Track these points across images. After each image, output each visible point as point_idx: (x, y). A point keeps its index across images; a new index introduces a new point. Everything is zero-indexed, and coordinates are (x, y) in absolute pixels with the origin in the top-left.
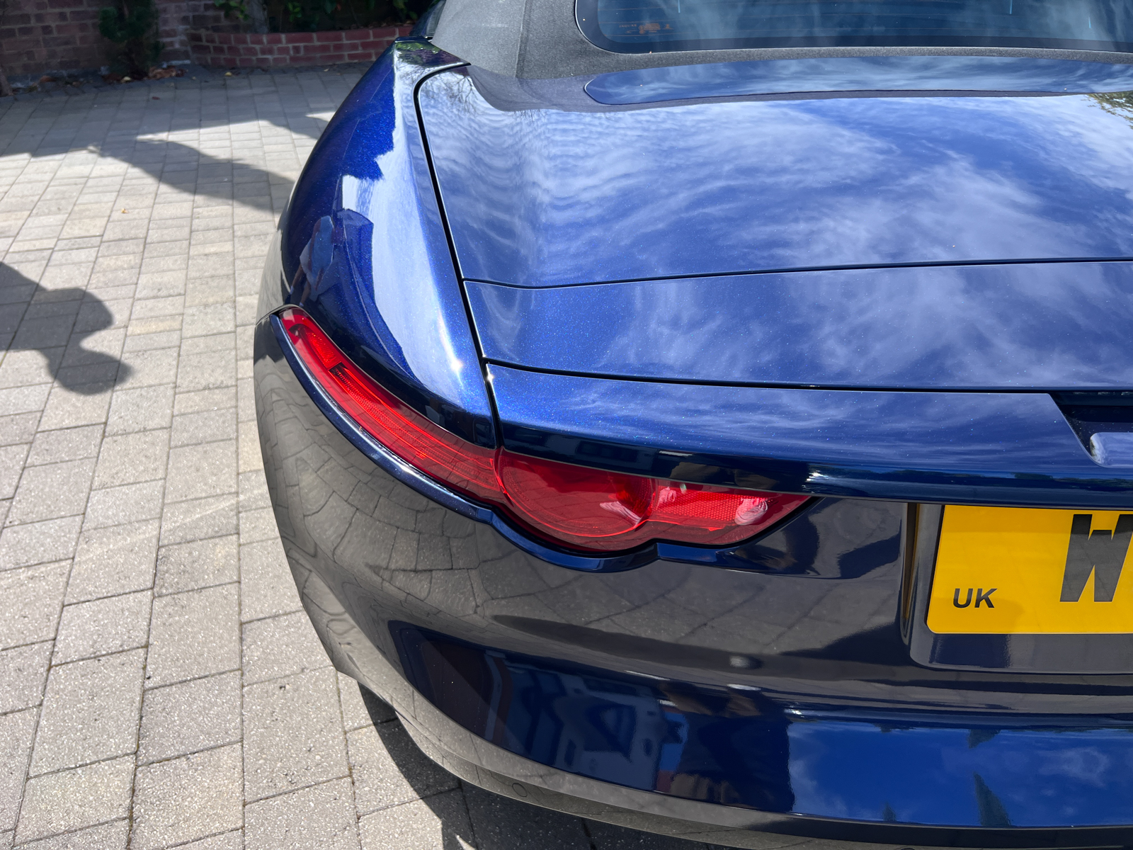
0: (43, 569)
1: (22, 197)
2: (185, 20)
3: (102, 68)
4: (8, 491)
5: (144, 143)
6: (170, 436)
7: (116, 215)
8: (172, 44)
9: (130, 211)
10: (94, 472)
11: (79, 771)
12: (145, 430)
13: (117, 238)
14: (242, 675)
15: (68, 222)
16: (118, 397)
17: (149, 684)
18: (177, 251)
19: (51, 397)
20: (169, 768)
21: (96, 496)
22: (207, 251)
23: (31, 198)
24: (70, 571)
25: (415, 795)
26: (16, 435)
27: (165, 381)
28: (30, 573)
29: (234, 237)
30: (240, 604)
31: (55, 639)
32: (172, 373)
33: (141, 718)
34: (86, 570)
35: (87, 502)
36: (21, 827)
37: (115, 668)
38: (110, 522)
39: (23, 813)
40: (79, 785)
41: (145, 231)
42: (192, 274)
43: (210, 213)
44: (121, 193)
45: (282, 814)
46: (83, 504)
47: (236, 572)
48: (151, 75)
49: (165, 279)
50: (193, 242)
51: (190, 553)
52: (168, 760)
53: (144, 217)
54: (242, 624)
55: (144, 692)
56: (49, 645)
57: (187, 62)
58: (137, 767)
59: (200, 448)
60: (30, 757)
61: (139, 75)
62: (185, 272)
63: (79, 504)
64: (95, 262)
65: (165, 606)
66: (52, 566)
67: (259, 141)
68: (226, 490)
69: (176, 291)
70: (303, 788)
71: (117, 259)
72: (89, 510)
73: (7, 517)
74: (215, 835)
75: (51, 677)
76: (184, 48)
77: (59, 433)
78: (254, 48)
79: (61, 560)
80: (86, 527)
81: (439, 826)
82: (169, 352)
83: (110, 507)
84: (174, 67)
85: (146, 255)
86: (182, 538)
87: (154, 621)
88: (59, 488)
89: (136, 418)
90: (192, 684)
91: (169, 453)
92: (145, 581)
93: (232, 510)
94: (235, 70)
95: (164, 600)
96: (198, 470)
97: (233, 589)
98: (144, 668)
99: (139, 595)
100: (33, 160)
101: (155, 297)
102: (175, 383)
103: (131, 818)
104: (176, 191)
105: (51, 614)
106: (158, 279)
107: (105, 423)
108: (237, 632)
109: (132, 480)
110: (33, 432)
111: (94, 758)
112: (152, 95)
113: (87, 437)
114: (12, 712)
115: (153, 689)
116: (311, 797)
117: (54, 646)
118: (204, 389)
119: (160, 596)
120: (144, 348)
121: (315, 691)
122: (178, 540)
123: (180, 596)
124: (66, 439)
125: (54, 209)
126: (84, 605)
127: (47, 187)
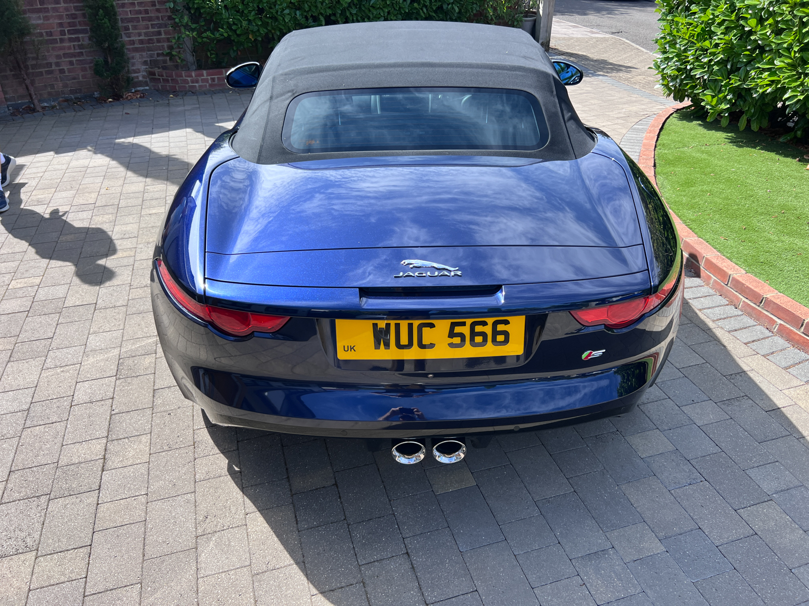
0: (67, 368)
1: (51, 180)
2: (145, 63)
3: (95, 93)
4: (51, 335)
5: (119, 144)
6: (127, 310)
7: (103, 191)
8: (137, 77)
9: (110, 188)
10: (90, 326)
11: (84, 443)
12: (115, 307)
13: (103, 205)
14: (153, 409)
15: (77, 196)
16: (102, 290)
17: (113, 413)
18: (135, 212)
19: (69, 291)
20: (120, 442)
21: (91, 337)
22: (151, 212)
23: (56, 181)
24: (80, 369)
25: (219, 452)
26: (53, 309)
27: (126, 282)
28: (62, 369)
29: (166, 204)
30: (154, 382)
31: (73, 395)
32: (129, 278)
33: (110, 424)
34: (87, 368)
35: (87, 340)
36: (60, 462)
37: (99, 406)
38: (98, 348)
39: (61, 457)
40: (83, 447)
41: (118, 201)
42: (143, 225)
43: (154, 189)
44: (106, 177)
45: (165, 458)
46: (85, 341)
47: (154, 369)
48: (124, 97)
49: (128, 229)
50: (143, 207)
51: (134, 362)
52: (120, 439)
53: (118, 192)
54: (154, 390)
55: (111, 415)
56: (71, 397)
57: (147, 88)
58: (107, 442)
59: (141, 315)
60: (63, 438)
61: (117, 97)
62: (138, 224)
63: (83, 341)
64: (91, 219)
65: (121, 383)
66: (72, 366)
67: (186, 142)
68: (152, 334)
69: (133, 235)
70: (174, 449)
71: (103, 217)
72: (88, 343)
73: (50, 346)
74: (138, 464)
75: (72, 410)
76: (145, 80)
77: (74, 308)
78: (187, 79)
79: (75, 364)
80: (86, 350)
81: (227, 461)
82: (128, 268)
83: (98, 342)
84: (139, 91)
85: (118, 215)
86: (130, 355)
87: (116, 389)
88: (74, 334)
89: (110, 301)
90: (131, 413)
91: (126, 317)
92: (113, 373)
93: (154, 343)
94: (176, 93)
95: (121, 381)
96: (139, 325)
97: (152, 376)
98: (112, 406)
99: (110, 378)
100: (56, 156)
101: (122, 239)
102: (130, 284)
103: (104, 458)
104: (136, 175)
105: (72, 386)
106: (124, 228)
107: (96, 303)
108: (152, 393)
109: (108, 330)
110: (62, 308)
111: (89, 439)
112: (125, 111)
113: (87, 310)
114: (55, 422)
115: (115, 414)
116: (177, 452)
117: (73, 398)
118: (145, 287)
119: (119, 379)
120: (116, 266)
121: (183, 415)
122: (128, 356)
123: (128, 379)
124: (77, 311)
125: (69, 187)
126: (86, 382)
127: (65, 173)
